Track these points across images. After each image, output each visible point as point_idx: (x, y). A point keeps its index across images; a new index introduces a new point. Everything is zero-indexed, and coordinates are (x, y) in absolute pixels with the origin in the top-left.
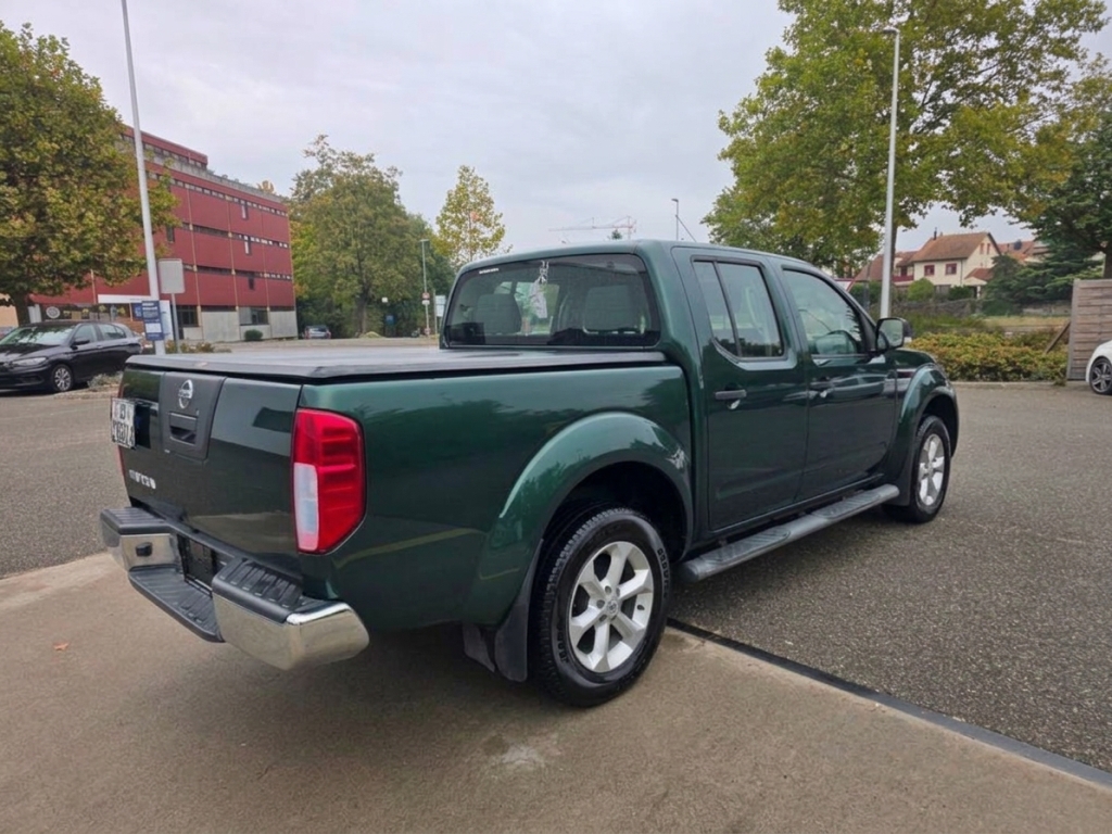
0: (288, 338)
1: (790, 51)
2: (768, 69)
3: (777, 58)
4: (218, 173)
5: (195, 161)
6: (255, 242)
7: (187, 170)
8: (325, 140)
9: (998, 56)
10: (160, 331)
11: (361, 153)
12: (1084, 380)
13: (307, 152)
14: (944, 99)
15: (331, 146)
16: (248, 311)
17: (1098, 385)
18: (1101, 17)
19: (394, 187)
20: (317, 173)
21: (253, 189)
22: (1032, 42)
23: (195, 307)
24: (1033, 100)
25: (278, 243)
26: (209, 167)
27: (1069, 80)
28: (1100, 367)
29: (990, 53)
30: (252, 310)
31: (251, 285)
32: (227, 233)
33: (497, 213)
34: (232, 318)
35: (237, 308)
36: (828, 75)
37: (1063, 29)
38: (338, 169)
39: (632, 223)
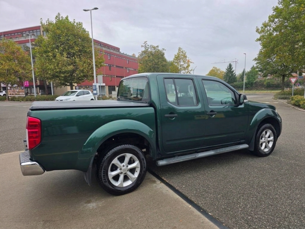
1: (280, 6)
2: (273, 13)
3: (276, 9)
4: (122, 52)
5: (117, 49)
6: (130, 70)
7: (115, 52)
8: (147, 43)
10: (96, 93)
13: (142, 46)
19: (163, 54)
20: (144, 51)
21: (130, 56)
23: (115, 86)
25: (136, 70)
26: (120, 51)
32: (123, 67)
36: (291, 13)
39: (237, 61)
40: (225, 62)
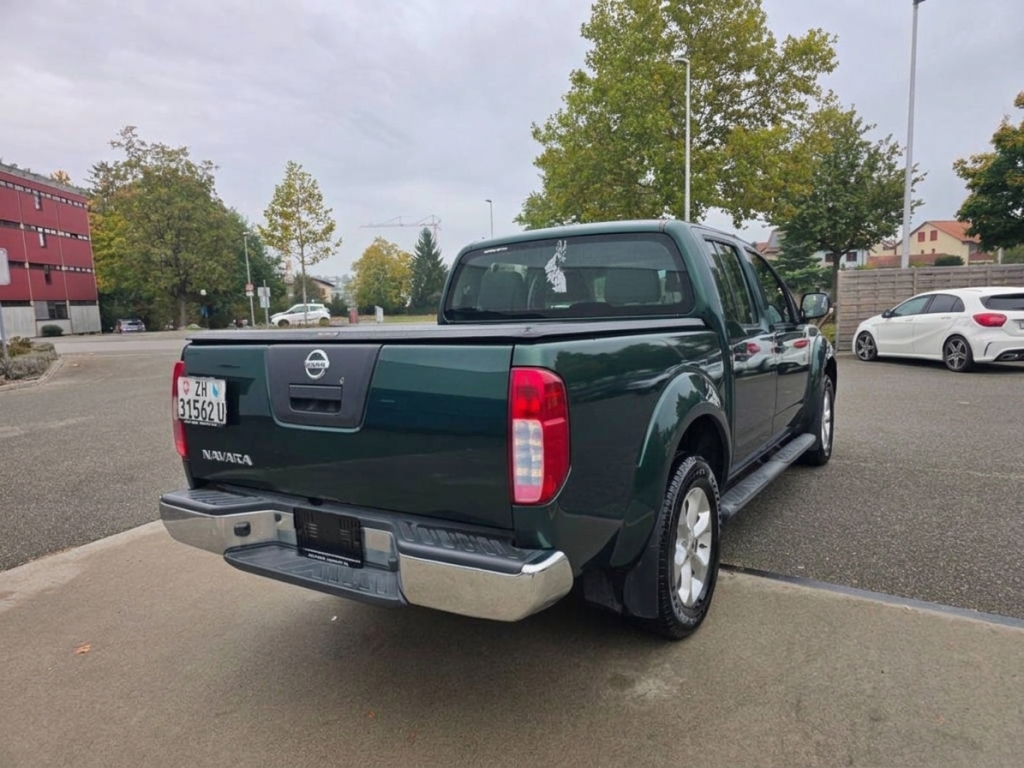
0: (92, 333)
1: (591, 74)
2: (572, 88)
3: (580, 79)
6: (50, 234)
8: (134, 132)
9: (754, 89)
11: (173, 146)
12: (851, 350)
13: (113, 143)
14: (715, 122)
15: (141, 138)
16: (45, 306)
17: (863, 354)
18: (833, 61)
19: (210, 181)
20: (125, 164)
21: (47, 179)
22: (779, 79)
24: (785, 126)
25: (76, 235)
27: (809, 111)
28: (864, 340)
29: (749, 86)
30: (49, 305)
31: (48, 278)
32: (19, 224)
33: (326, 208)
34: (26, 313)
35: (32, 303)
37: (805, 70)
38: (149, 161)
39: (436, 222)
40: (402, 225)
